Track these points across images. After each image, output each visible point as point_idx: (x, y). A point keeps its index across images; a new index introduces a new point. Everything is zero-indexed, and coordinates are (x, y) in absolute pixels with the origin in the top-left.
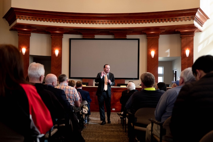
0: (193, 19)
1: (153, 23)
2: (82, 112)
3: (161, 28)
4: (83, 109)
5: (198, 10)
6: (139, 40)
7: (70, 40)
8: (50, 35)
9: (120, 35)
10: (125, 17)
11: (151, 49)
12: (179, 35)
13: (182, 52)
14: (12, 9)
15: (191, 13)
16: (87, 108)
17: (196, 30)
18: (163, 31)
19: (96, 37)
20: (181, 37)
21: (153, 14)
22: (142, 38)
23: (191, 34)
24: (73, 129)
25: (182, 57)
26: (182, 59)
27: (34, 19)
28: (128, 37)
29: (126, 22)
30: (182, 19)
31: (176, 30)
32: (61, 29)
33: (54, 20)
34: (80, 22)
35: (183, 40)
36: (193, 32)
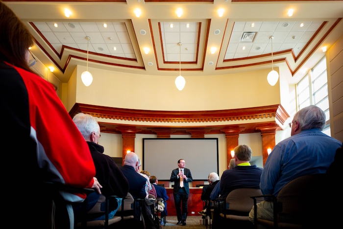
0: (274, 116)
1: (232, 120)
2: (157, 209)
3: (240, 126)
4: (158, 205)
5: (279, 106)
6: (217, 139)
7: (144, 139)
8: (121, 135)
9: (197, 134)
10: (202, 115)
11: (231, 148)
12: (259, 133)
13: (263, 151)
14: (77, 105)
15: (272, 110)
16: (163, 204)
17: (277, 128)
18: (243, 130)
19: (172, 136)
20: (262, 136)
21: (231, 112)
22: (221, 138)
23: (273, 132)
24: (145, 227)
25: (263, 156)
26: (264, 159)
27: (102, 116)
28: (206, 136)
29: (203, 120)
30: (262, 116)
31: (257, 128)
32: (133, 127)
33: (125, 118)
34: (154, 120)
35: (264, 139)
36: (275, 130)
